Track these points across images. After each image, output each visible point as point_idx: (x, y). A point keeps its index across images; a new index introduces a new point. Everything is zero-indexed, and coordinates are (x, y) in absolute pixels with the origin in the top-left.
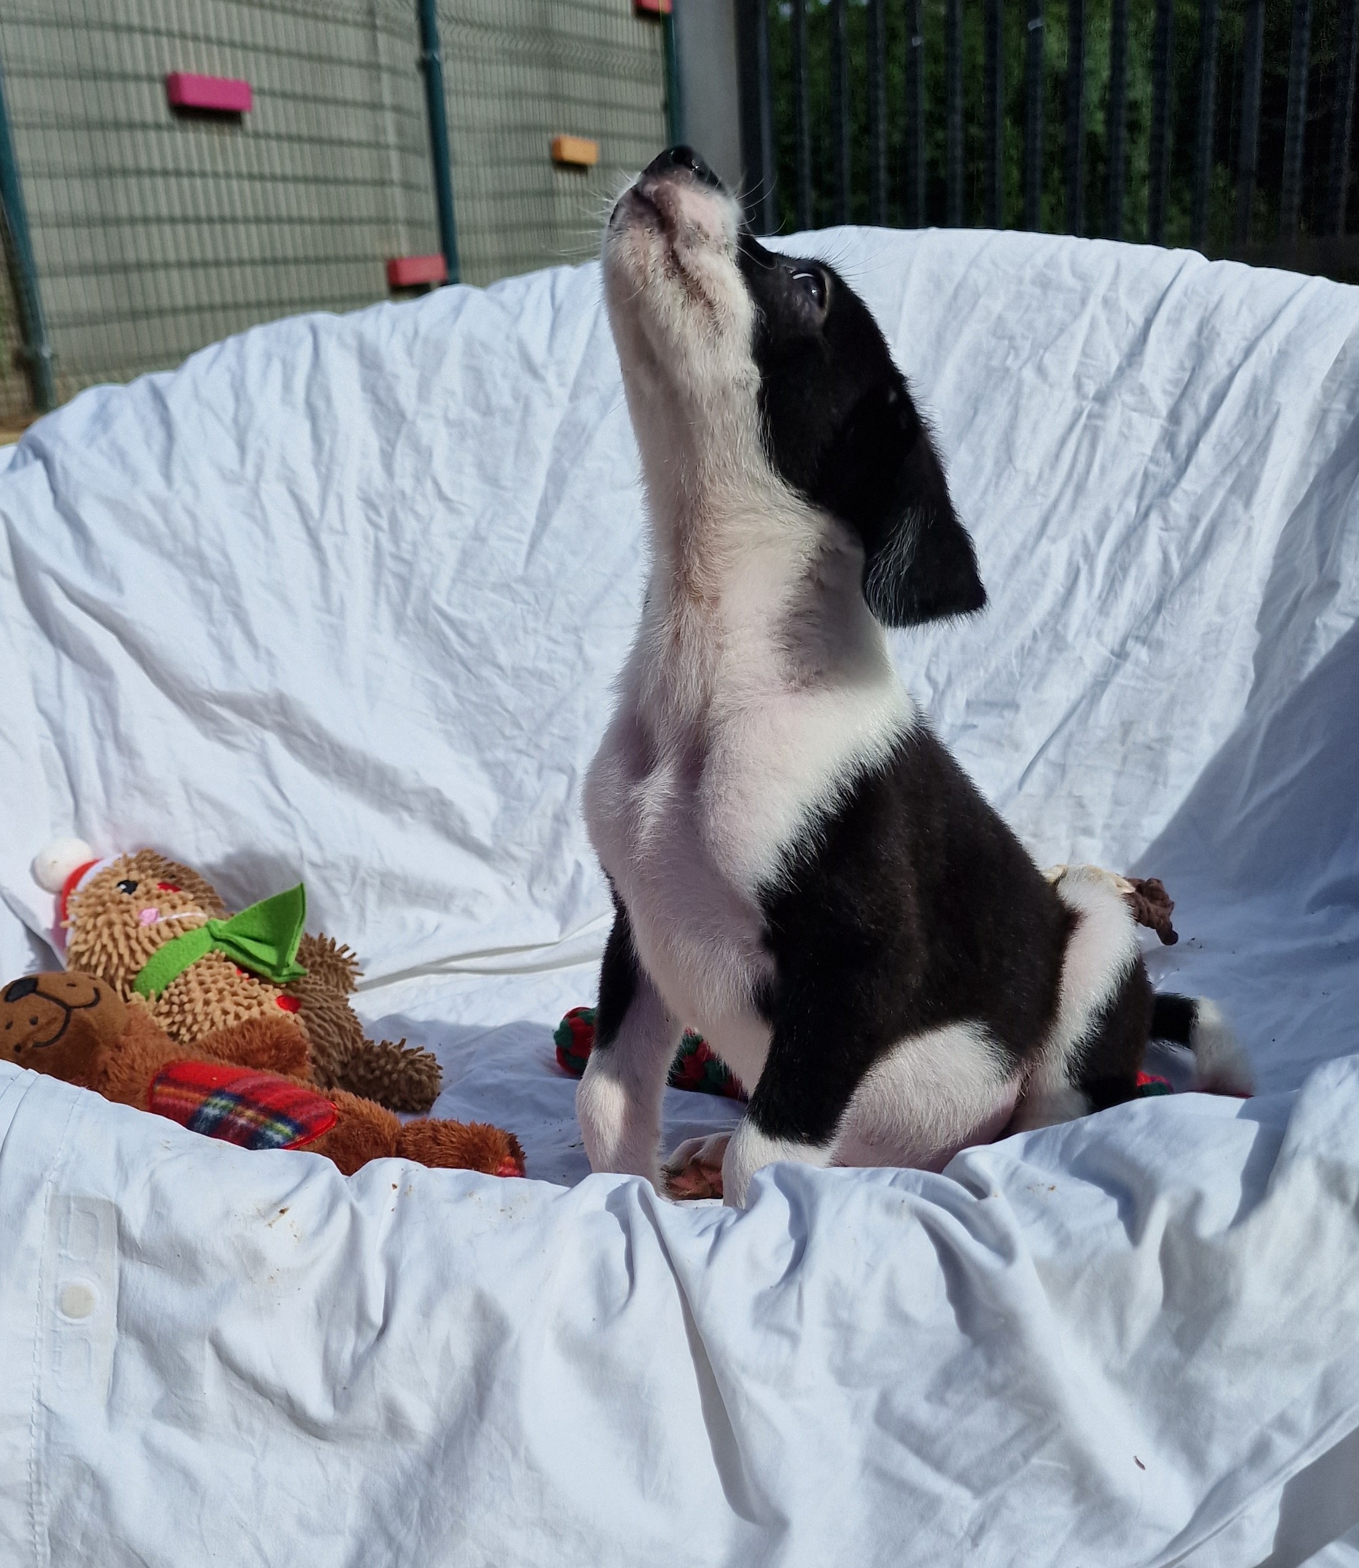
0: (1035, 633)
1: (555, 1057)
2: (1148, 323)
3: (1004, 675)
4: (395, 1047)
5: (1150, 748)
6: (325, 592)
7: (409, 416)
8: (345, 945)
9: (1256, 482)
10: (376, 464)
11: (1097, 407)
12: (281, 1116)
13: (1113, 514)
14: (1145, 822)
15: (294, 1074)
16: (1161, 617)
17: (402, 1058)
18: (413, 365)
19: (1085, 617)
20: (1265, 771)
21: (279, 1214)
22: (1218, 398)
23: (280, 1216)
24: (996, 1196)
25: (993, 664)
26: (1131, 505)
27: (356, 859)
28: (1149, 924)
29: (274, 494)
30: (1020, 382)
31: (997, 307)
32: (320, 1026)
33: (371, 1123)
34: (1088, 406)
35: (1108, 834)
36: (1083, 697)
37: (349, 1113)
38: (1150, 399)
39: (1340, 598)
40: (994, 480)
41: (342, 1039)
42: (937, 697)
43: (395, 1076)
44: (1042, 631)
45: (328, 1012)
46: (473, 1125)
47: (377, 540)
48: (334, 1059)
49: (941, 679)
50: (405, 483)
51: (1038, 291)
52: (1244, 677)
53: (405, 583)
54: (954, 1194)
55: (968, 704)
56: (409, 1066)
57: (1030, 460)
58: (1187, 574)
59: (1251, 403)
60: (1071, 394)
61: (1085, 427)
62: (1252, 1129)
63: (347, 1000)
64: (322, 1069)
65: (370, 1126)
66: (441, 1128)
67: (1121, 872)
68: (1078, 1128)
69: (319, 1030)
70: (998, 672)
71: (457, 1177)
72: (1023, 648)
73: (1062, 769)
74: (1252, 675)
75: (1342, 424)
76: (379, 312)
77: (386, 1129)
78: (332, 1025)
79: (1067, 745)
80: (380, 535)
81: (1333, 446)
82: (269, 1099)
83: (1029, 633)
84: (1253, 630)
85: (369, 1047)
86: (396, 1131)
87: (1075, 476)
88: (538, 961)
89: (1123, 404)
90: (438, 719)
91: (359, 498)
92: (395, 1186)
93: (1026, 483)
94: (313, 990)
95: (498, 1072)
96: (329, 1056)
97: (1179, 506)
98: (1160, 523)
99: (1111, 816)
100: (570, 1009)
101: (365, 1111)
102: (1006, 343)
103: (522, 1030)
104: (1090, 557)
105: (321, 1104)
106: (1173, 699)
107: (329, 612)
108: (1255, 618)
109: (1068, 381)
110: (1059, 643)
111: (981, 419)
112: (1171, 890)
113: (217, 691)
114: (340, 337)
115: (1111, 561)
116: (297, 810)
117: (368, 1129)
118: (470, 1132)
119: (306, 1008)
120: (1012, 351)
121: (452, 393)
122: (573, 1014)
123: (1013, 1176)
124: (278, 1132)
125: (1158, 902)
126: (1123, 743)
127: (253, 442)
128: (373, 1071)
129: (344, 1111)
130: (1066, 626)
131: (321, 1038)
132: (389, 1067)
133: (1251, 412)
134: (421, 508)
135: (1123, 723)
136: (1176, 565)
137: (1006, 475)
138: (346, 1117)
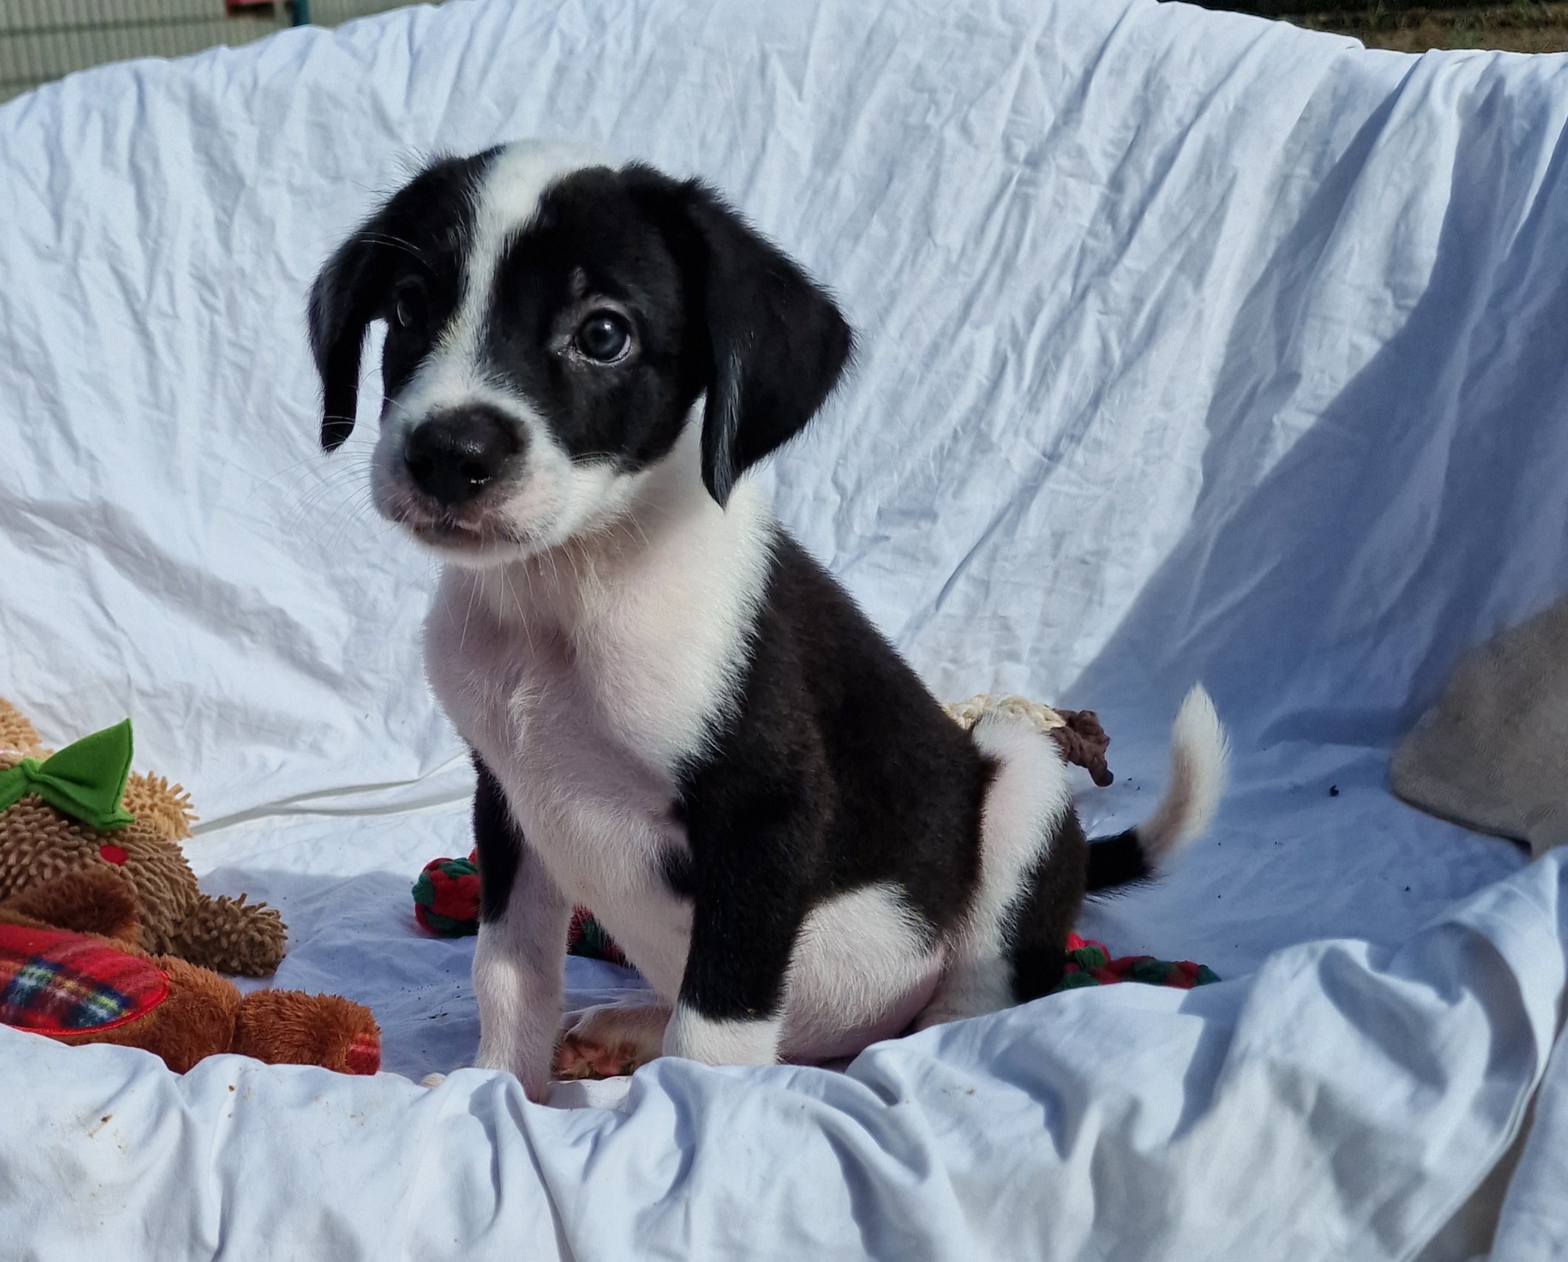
0: (956, 432)
1: (414, 913)
2: (1088, 75)
3: (920, 479)
4: (234, 903)
5: (1084, 562)
6: (154, 385)
7: (248, 182)
8: (178, 785)
9: (1208, 258)
10: (210, 235)
11: (1028, 171)
12: (105, 988)
13: (1045, 295)
14: (1078, 646)
15: (122, 938)
16: (1099, 413)
17: (243, 916)
18: (252, 123)
19: (1012, 413)
20: (1213, 590)
21: (100, 1122)
22: (1167, 162)
23: (103, 1124)
24: (908, 1102)
25: (909, 467)
26: (1066, 286)
27: (190, 687)
28: (1080, 762)
29: (94, 270)
30: (941, 142)
31: (916, 54)
32: (149, 880)
33: (207, 995)
34: (1018, 171)
35: (1036, 659)
36: (1010, 504)
37: (182, 984)
38: (1089, 163)
39: (1300, 393)
40: (911, 256)
41: (175, 895)
42: (845, 505)
43: (234, 937)
44: (964, 430)
45: (158, 864)
46: (321, 997)
47: (212, 324)
48: (165, 917)
49: (850, 485)
50: (245, 260)
51: (961, 36)
52: (1191, 481)
53: (245, 374)
54: (862, 1099)
55: (880, 513)
56: (251, 926)
57: (951, 236)
58: (1128, 364)
59: (1203, 170)
60: (999, 157)
61: (1015, 195)
62: (1195, 1028)
63: (180, 849)
64: (153, 929)
65: (207, 998)
66: (287, 1001)
67: (1051, 702)
68: (1000, 1023)
69: (148, 884)
70: (913, 475)
71: (302, 1075)
72: (942, 447)
73: (985, 585)
74: (1200, 478)
75: (1305, 193)
76: (214, 59)
77: (224, 1001)
78: (163, 878)
79: (992, 559)
80: (217, 318)
81: (1295, 216)
82: (91, 968)
83: (949, 432)
84: (1201, 426)
85: (205, 903)
86: (235, 1003)
87: (1003, 253)
88: (395, 801)
89: (1058, 168)
90: (282, 531)
91: (191, 275)
92: (231, 1088)
93: (947, 262)
94: (142, 839)
95: (349, 932)
96: (160, 913)
97: (1120, 286)
98: (1099, 305)
99: (1040, 638)
100: (431, 860)
101: (200, 981)
102: (926, 96)
103: (377, 881)
104: (1019, 346)
105: (150, 973)
106: (1111, 508)
107: (157, 406)
108: (1204, 413)
109: (996, 142)
110: (983, 444)
111: (897, 186)
112: (1107, 724)
113: (33, 500)
114: (169, 88)
115: (1043, 348)
116: (123, 631)
117: (203, 1002)
118: (318, 1005)
119: (134, 860)
120: (933, 107)
121: (297, 155)
122: (434, 866)
123: (927, 1076)
124: (103, 1006)
125: (1092, 738)
126: (1054, 556)
127: (70, 210)
128: (209, 931)
129: (177, 982)
130: (990, 424)
131: (151, 894)
132: (227, 927)
133: (1203, 178)
134: (263, 289)
135: (1054, 535)
136: (1116, 354)
137: (924, 251)
138: (178, 988)
